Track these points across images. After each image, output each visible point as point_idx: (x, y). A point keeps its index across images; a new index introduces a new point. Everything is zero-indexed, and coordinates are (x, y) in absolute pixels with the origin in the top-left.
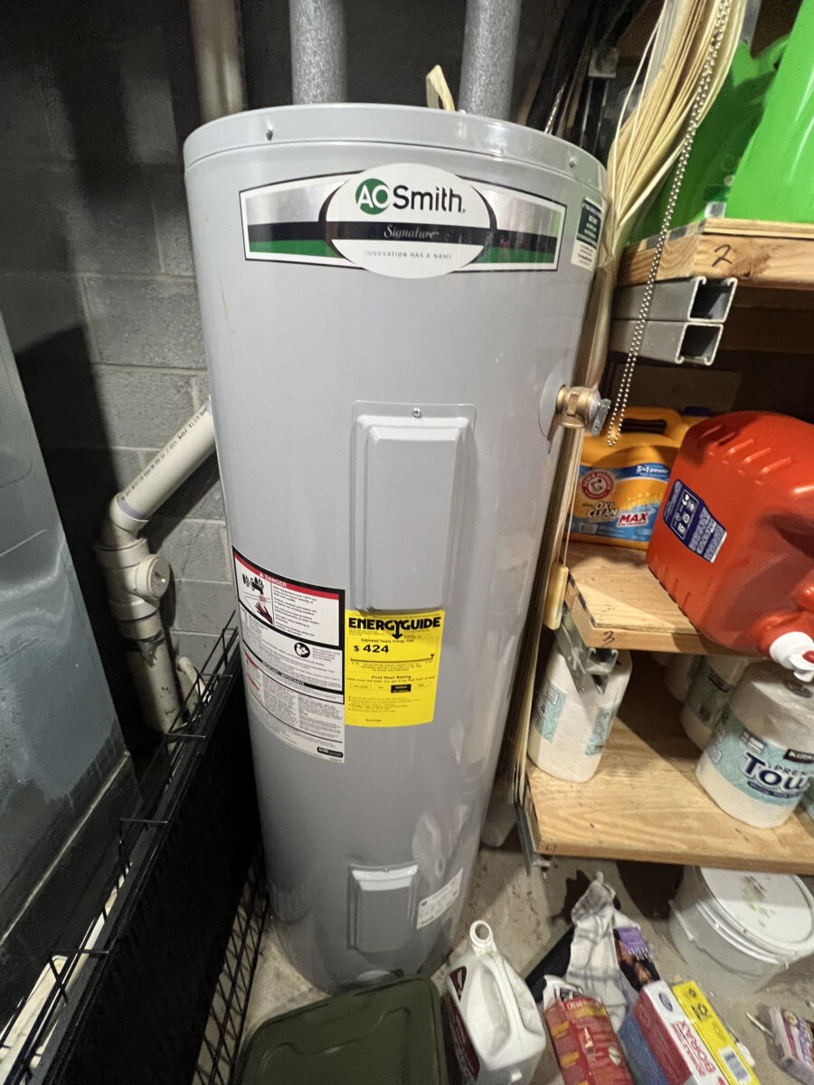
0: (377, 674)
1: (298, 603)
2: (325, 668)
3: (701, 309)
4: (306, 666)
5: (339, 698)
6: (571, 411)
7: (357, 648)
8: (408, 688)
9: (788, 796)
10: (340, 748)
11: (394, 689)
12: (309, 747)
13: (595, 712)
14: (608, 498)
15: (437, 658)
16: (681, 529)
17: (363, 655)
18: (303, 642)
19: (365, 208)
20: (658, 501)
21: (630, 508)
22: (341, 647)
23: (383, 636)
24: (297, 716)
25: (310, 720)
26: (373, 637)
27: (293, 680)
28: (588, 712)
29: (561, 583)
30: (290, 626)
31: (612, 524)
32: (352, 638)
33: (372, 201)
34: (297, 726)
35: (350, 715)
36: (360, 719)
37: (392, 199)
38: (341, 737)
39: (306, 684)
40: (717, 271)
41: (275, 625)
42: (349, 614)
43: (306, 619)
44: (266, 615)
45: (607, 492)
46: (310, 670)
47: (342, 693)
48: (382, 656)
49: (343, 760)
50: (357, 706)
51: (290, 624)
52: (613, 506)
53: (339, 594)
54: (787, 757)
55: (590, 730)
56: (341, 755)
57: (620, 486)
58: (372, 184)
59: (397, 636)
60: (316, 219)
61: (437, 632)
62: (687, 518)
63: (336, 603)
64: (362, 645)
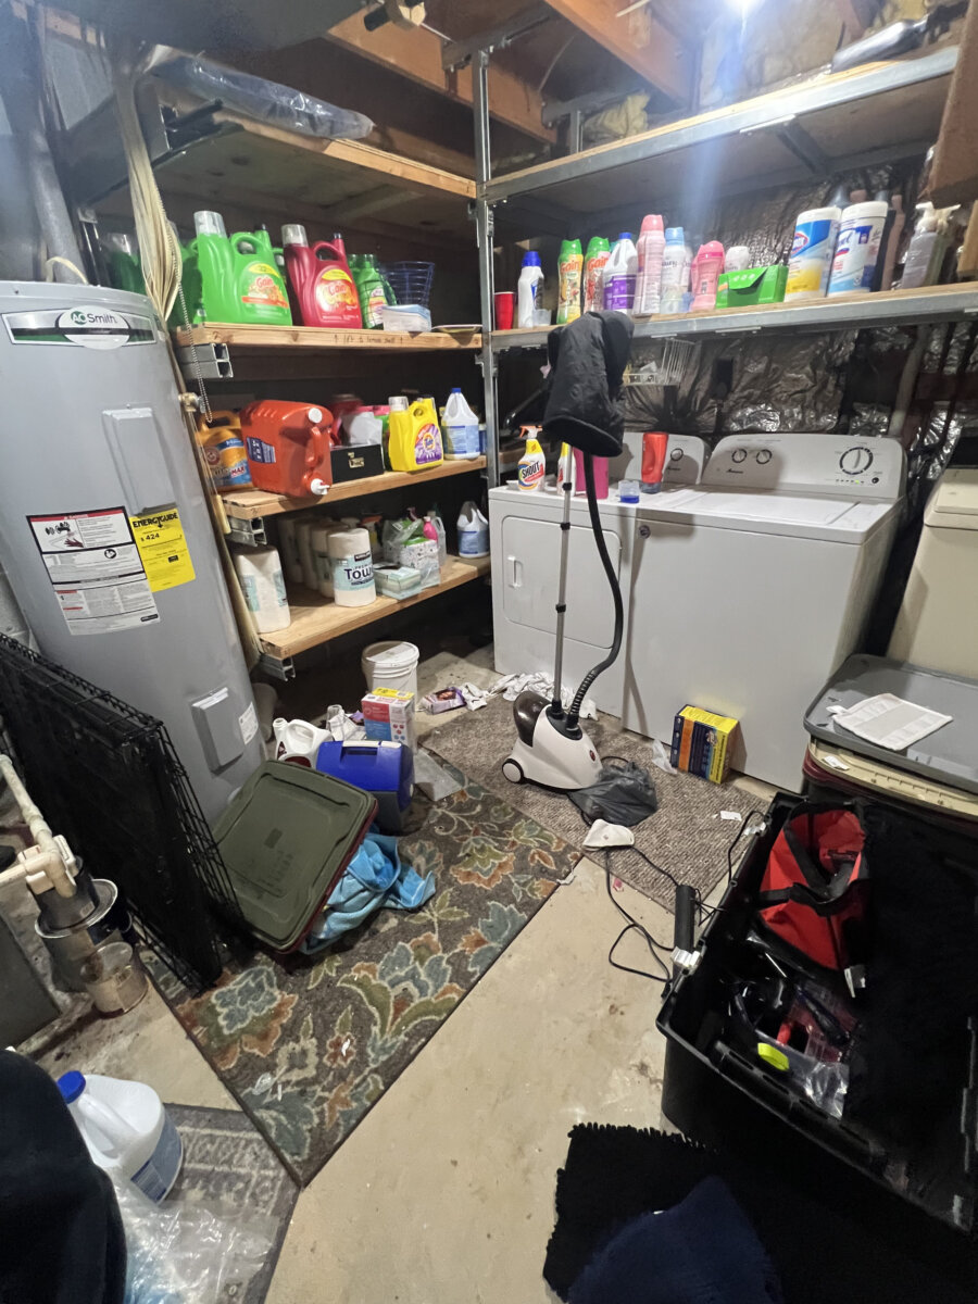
0: (159, 552)
1: (99, 524)
2: (127, 560)
3: (219, 356)
4: (116, 564)
5: (143, 575)
6: (188, 404)
7: (142, 539)
8: (176, 558)
9: (367, 581)
10: (154, 611)
11: (171, 560)
12: (134, 621)
13: (271, 576)
14: (220, 462)
15: (183, 537)
16: (259, 457)
17: (147, 542)
18: (109, 548)
19: (77, 322)
20: (245, 458)
21: (233, 465)
22: (134, 542)
23: (153, 528)
24: (121, 604)
25: (131, 600)
26: (148, 530)
27: (110, 578)
28: (269, 579)
29: (221, 504)
30: (98, 542)
31: (228, 477)
32: (138, 534)
33: (79, 320)
34: (122, 611)
35: (153, 586)
36: (159, 586)
37: (87, 319)
38: (153, 604)
39: (120, 576)
40: (218, 341)
41: (86, 546)
42: (131, 520)
43: (108, 532)
44: (78, 544)
45: (218, 459)
46: (120, 565)
47: (144, 572)
48: (156, 540)
49: (158, 619)
50: (154, 578)
51: (97, 540)
52: (224, 466)
53: (122, 509)
54: (356, 560)
55: (275, 590)
56: (156, 616)
57: (223, 454)
58: (77, 313)
59: (160, 526)
60: (54, 326)
61: (176, 521)
62: (258, 451)
63: (122, 515)
64: (145, 537)
